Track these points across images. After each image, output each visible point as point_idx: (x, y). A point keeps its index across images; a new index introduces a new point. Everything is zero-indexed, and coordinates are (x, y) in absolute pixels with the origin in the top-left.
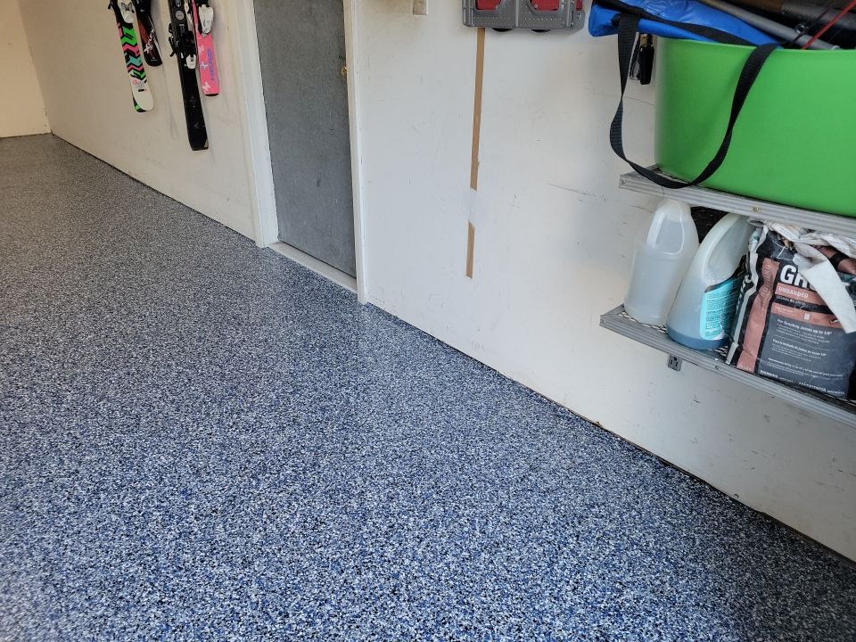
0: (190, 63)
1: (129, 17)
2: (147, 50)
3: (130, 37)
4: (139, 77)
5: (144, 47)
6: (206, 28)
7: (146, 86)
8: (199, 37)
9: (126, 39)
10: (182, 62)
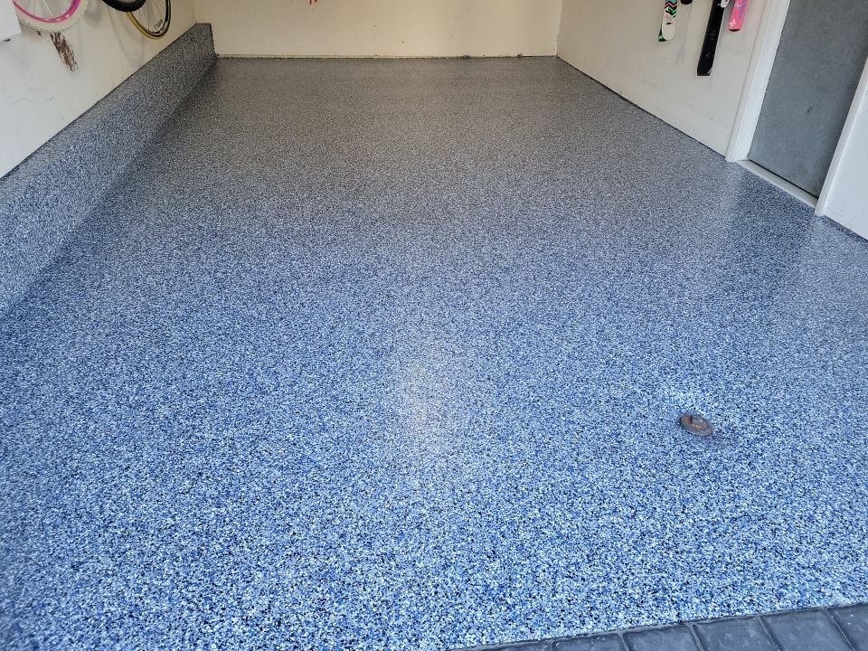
0: (724, 4)
4: (671, 13)
7: (673, 20)
10: (717, 2)
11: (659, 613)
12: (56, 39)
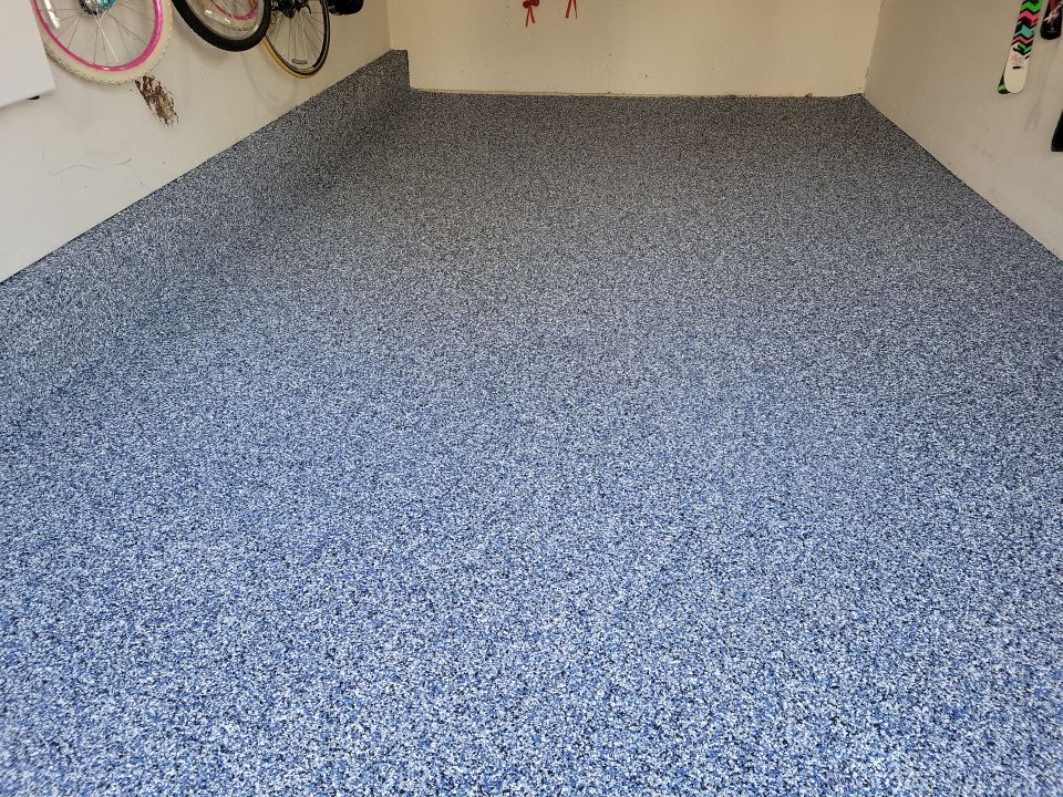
2: (1049, 18)
3: (1035, 3)
4: (1022, 52)
7: (1025, 63)
9: (1028, 5)
12: (145, 86)
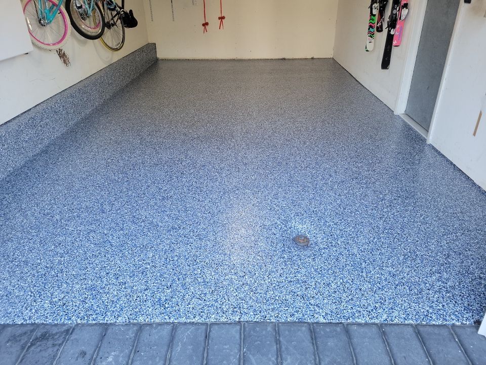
0: (392, 32)
1: (375, 12)
2: (378, 25)
3: (373, 20)
4: (371, 37)
5: (377, 24)
6: (403, 18)
7: (373, 41)
8: (398, 21)
9: (371, 21)
10: (389, 31)
11: (231, 317)
12: (59, 52)
